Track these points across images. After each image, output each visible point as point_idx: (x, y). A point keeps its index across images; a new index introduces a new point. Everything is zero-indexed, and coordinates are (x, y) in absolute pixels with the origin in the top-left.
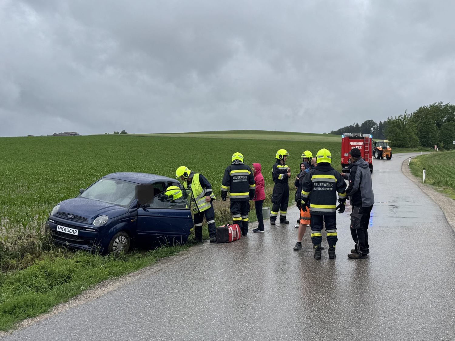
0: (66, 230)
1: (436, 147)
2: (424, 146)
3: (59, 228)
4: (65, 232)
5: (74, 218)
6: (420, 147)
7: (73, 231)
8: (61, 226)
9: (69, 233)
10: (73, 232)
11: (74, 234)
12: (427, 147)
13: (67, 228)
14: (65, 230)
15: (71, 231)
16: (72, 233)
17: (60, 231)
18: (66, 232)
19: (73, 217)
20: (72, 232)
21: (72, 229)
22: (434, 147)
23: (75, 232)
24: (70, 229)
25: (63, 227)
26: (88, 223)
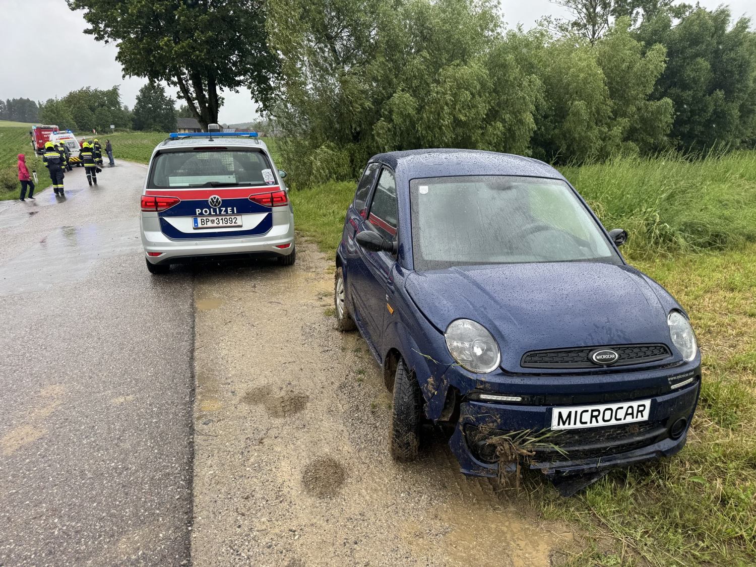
0: (600, 418)
1: (94, 131)
2: (82, 130)
3: (565, 417)
4: (594, 424)
6: (80, 132)
7: (630, 411)
8: (573, 410)
9: (613, 422)
10: (632, 414)
11: (635, 420)
12: (85, 131)
13: (602, 408)
14: (596, 417)
15: (620, 415)
16: (629, 419)
17: (572, 426)
18: (601, 423)
19: (617, 355)
20: (627, 414)
21: (625, 405)
22: (92, 131)
23: (638, 411)
24: (614, 406)
25: (580, 409)
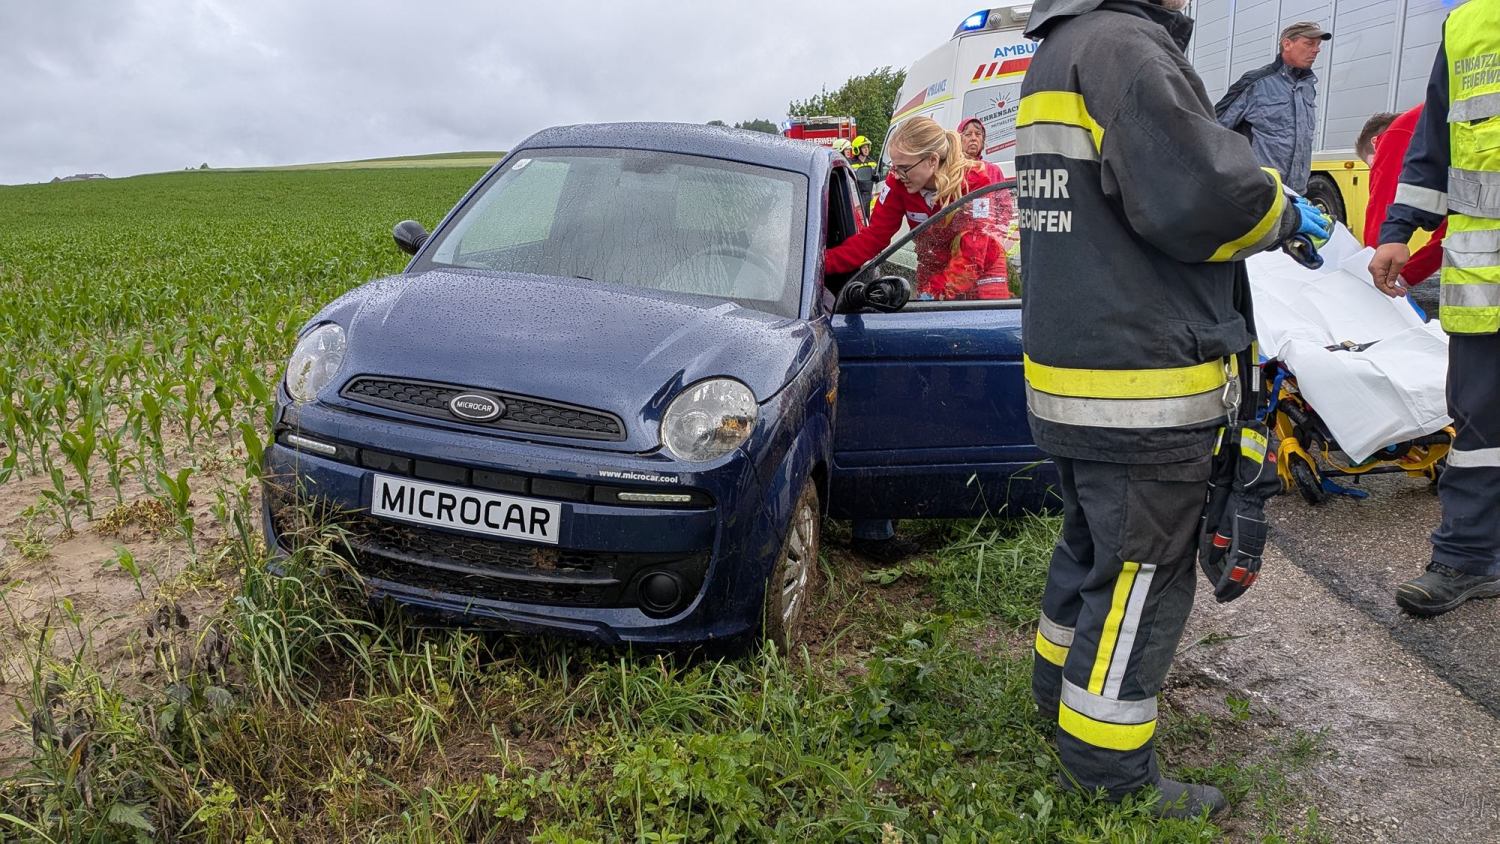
0: (455, 512)
3: (393, 495)
4: (444, 522)
5: (503, 415)
7: (515, 514)
8: (408, 484)
10: (521, 521)
11: (526, 536)
13: (460, 494)
14: (449, 509)
15: (498, 515)
16: (513, 531)
18: (457, 524)
19: (497, 408)
20: (508, 519)
21: (507, 501)
23: (533, 521)
24: (484, 497)
26: (623, 446)
